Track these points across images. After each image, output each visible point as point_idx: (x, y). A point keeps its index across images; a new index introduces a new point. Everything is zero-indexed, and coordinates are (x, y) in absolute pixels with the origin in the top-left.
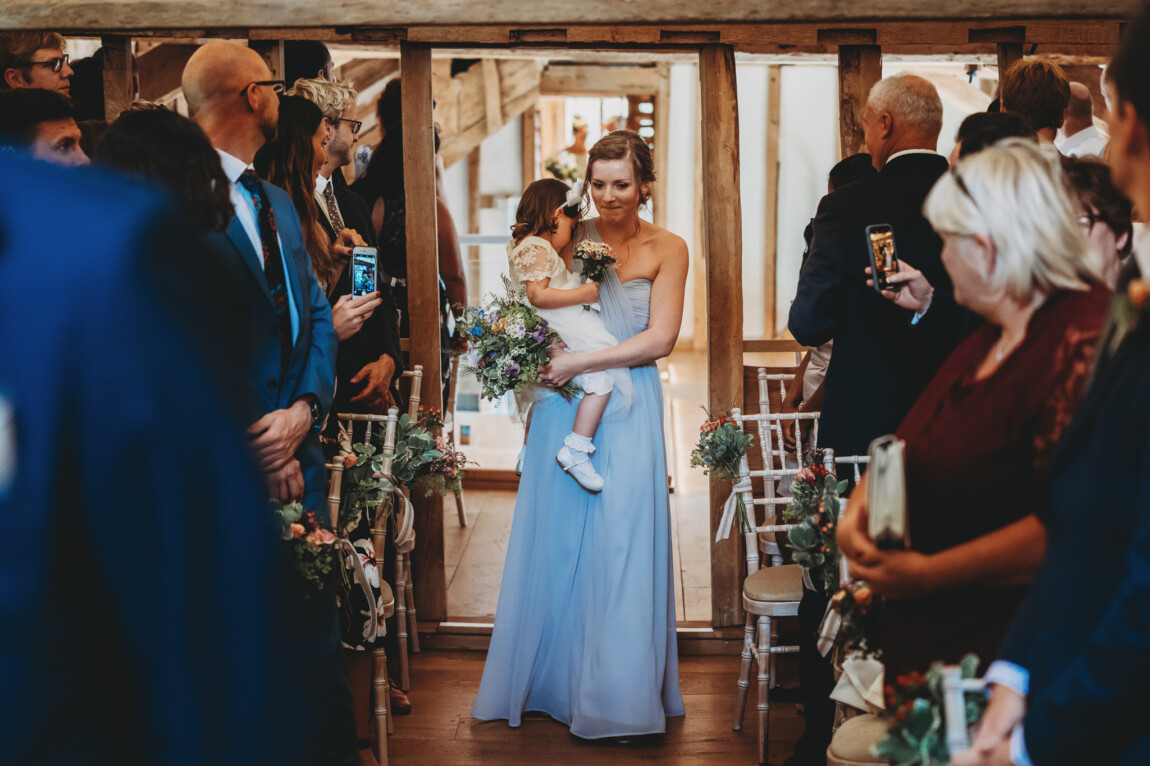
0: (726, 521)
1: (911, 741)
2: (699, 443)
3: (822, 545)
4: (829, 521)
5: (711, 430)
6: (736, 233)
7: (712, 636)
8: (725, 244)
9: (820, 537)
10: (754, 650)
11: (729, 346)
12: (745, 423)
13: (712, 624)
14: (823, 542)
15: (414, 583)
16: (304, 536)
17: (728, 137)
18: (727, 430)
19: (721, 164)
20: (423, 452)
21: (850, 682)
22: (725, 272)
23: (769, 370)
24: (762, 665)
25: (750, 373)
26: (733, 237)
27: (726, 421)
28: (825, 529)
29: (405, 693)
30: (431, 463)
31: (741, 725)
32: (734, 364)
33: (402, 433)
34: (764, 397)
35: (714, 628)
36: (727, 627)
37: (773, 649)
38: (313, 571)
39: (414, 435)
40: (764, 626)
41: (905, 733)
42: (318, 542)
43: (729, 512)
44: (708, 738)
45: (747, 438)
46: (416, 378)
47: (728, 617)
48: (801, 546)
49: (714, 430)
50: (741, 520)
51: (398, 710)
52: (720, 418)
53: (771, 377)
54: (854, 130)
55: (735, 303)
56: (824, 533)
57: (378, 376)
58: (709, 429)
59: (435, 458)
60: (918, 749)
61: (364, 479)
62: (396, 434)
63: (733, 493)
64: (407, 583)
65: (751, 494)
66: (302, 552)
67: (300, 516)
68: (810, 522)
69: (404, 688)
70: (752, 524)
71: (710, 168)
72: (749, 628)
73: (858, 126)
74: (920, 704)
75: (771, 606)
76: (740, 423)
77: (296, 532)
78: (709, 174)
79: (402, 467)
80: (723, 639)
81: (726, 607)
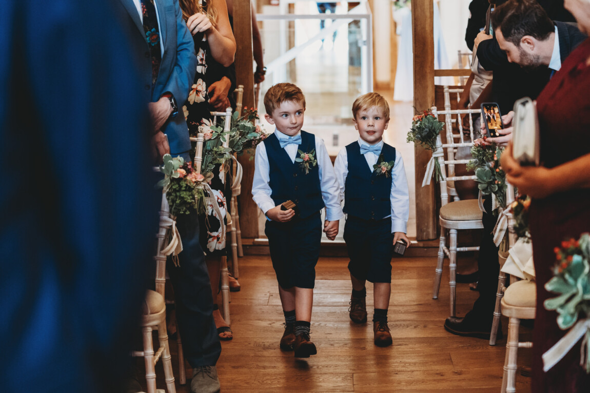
0: (428, 174)
1: (571, 281)
2: (411, 128)
3: (496, 180)
4: (500, 166)
5: (419, 120)
6: (430, 5)
7: (417, 245)
8: (423, 11)
9: (494, 175)
10: (446, 251)
11: (426, 72)
12: (439, 115)
13: (417, 239)
14: (496, 178)
15: (239, 215)
16: (185, 176)
18: (429, 120)
20: (248, 133)
21: (514, 261)
22: (424, 28)
23: (450, 87)
24: (452, 258)
25: (439, 90)
26: (428, 7)
27: (428, 115)
28: (498, 170)
29: (237, 279)
30: (253, 140)
31: (438, 295)
32: (429, 83)
33: (234, 124)
34: (447, 103)
35: (418, 241)
36: (426, 240)
37: (458, 249)
38: (191, 197)
39: (242, 123)
40: (453, 236)
41: (567, 276)
42: (194, 180)
43: (430, 169)
44: (418, 303)
45: (441, 124)
46: (240, 93)
47: (426, 235)
48: (484, 181)
49: (421, 120)
50: (437, 173)
51: (234, 289)
52: (425, 113)
53: (451, 91)
55: (430, 47)
56: (497, 172)
57: (220, 90)
58: (418, 119)
59: (255, 137)
60: (576, 285)
61: (216, 147)
62: (231, 124)
63: (432, 158)
64: (236, 215)
65: (443, 158)
66: (184, 185)
67: (182, 164)
68: (489, 166)
69: (236, 277)
70: (444, 175)
72: (442, 238)
74: (576, 258)
75: (457, 223)
76: (436, 116)
77: (181, 173)
79: (235, 143)
80: (424, 247)
81: (425, 229)
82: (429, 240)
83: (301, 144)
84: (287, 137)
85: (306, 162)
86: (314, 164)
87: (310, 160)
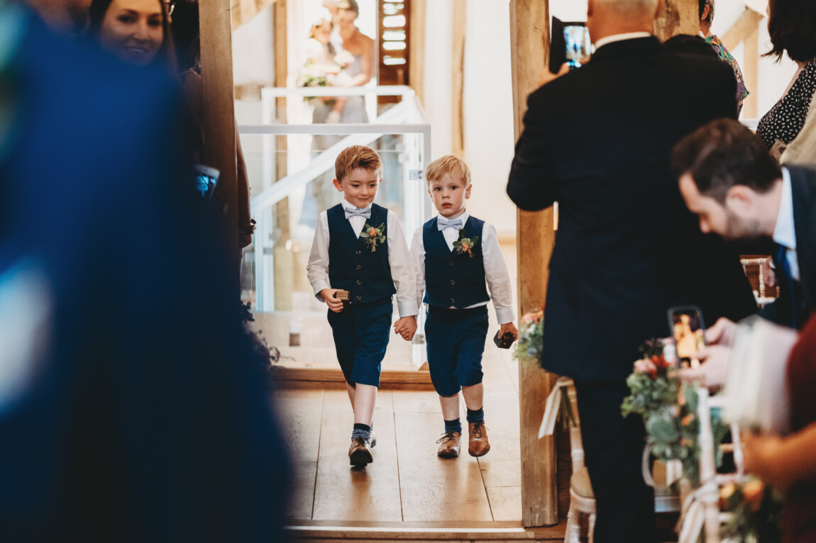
0: (550, 416)
3: (683, 438)
5: (533, 322)
7: (524, 536)
9: (680, 430)
11: (540, 235)
13: (523, 524)
14: (683, 435)
17: (538, 19)
19: (531, 47)
28: (685, 421)
35: (525, 528)
36: (539, 527)
43: (553, 407)
47: (540, 517)
49: (536, 322)
50: (566, 414)
54: (668, 12)
56: (684, 425)
58: (531, 321)
63: (556, 388)
68: (671, 415)
71: (520, 51)
73: (673, 7)
78: (519, 57)
80: (535, 539)
81: (538, 507)
82: (545, 526)
83: (369, 218)
84: (355, 208)
85: (372, 238)
86: (382, 241)
87: (378, 236)
